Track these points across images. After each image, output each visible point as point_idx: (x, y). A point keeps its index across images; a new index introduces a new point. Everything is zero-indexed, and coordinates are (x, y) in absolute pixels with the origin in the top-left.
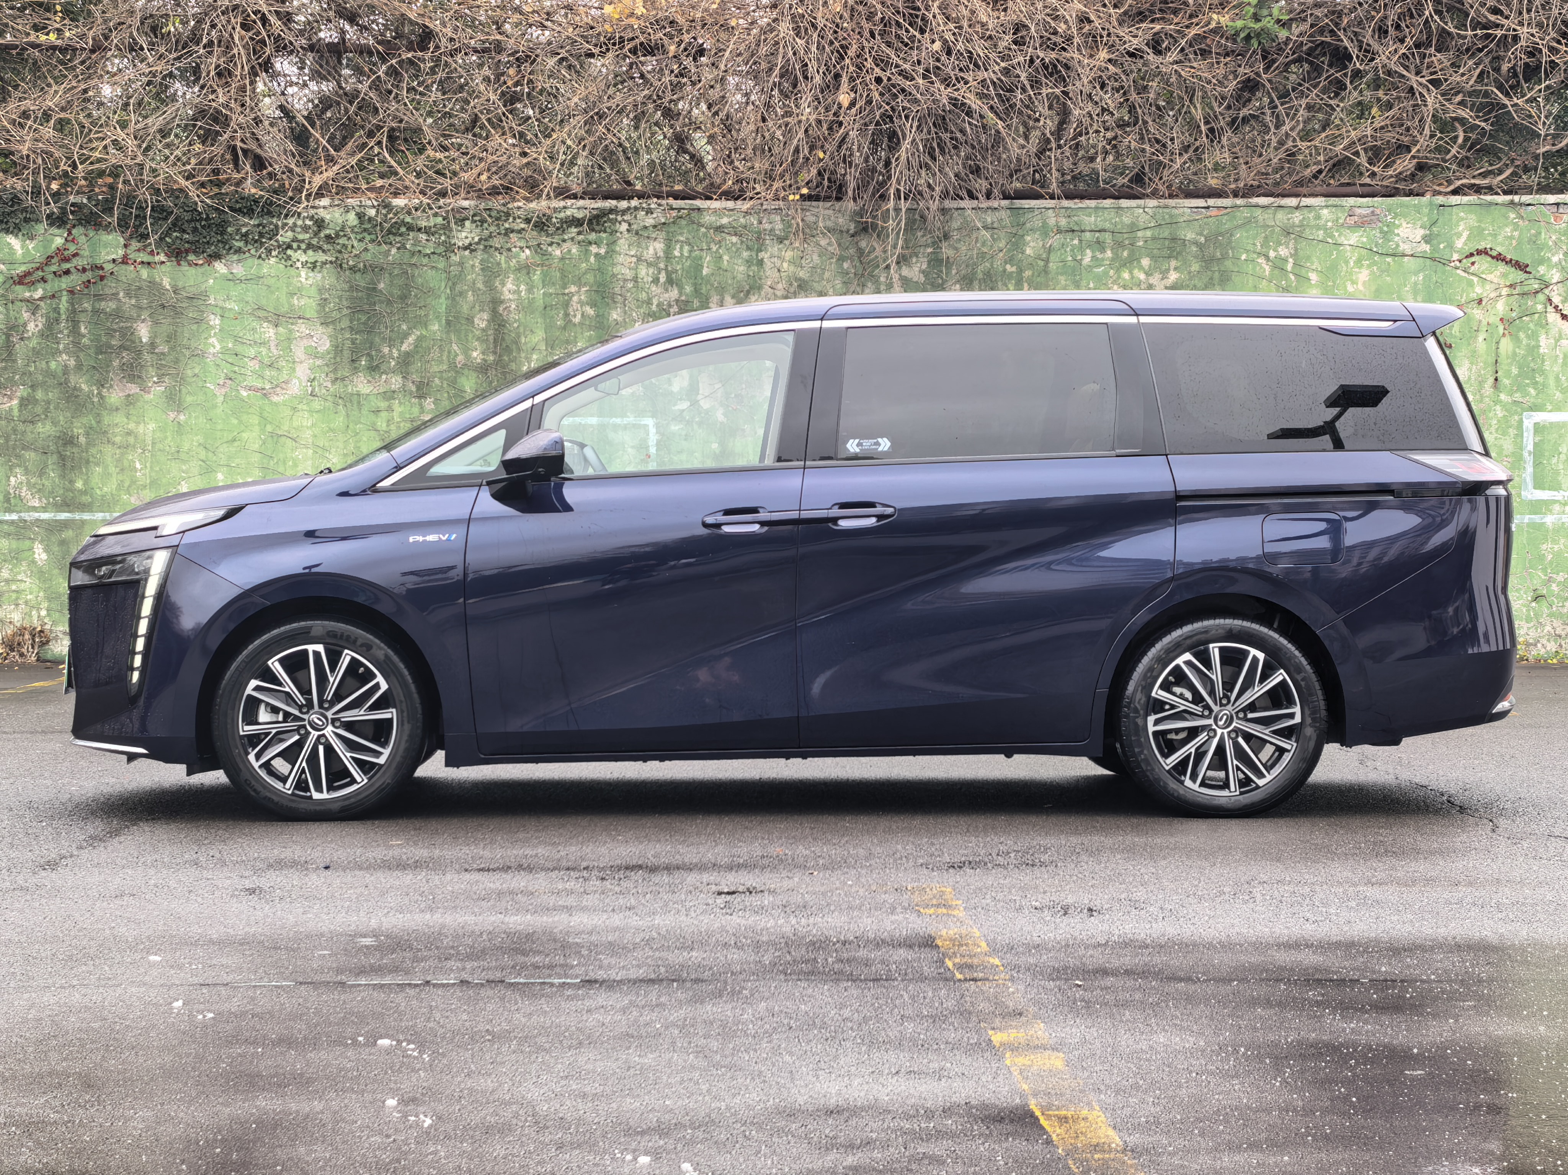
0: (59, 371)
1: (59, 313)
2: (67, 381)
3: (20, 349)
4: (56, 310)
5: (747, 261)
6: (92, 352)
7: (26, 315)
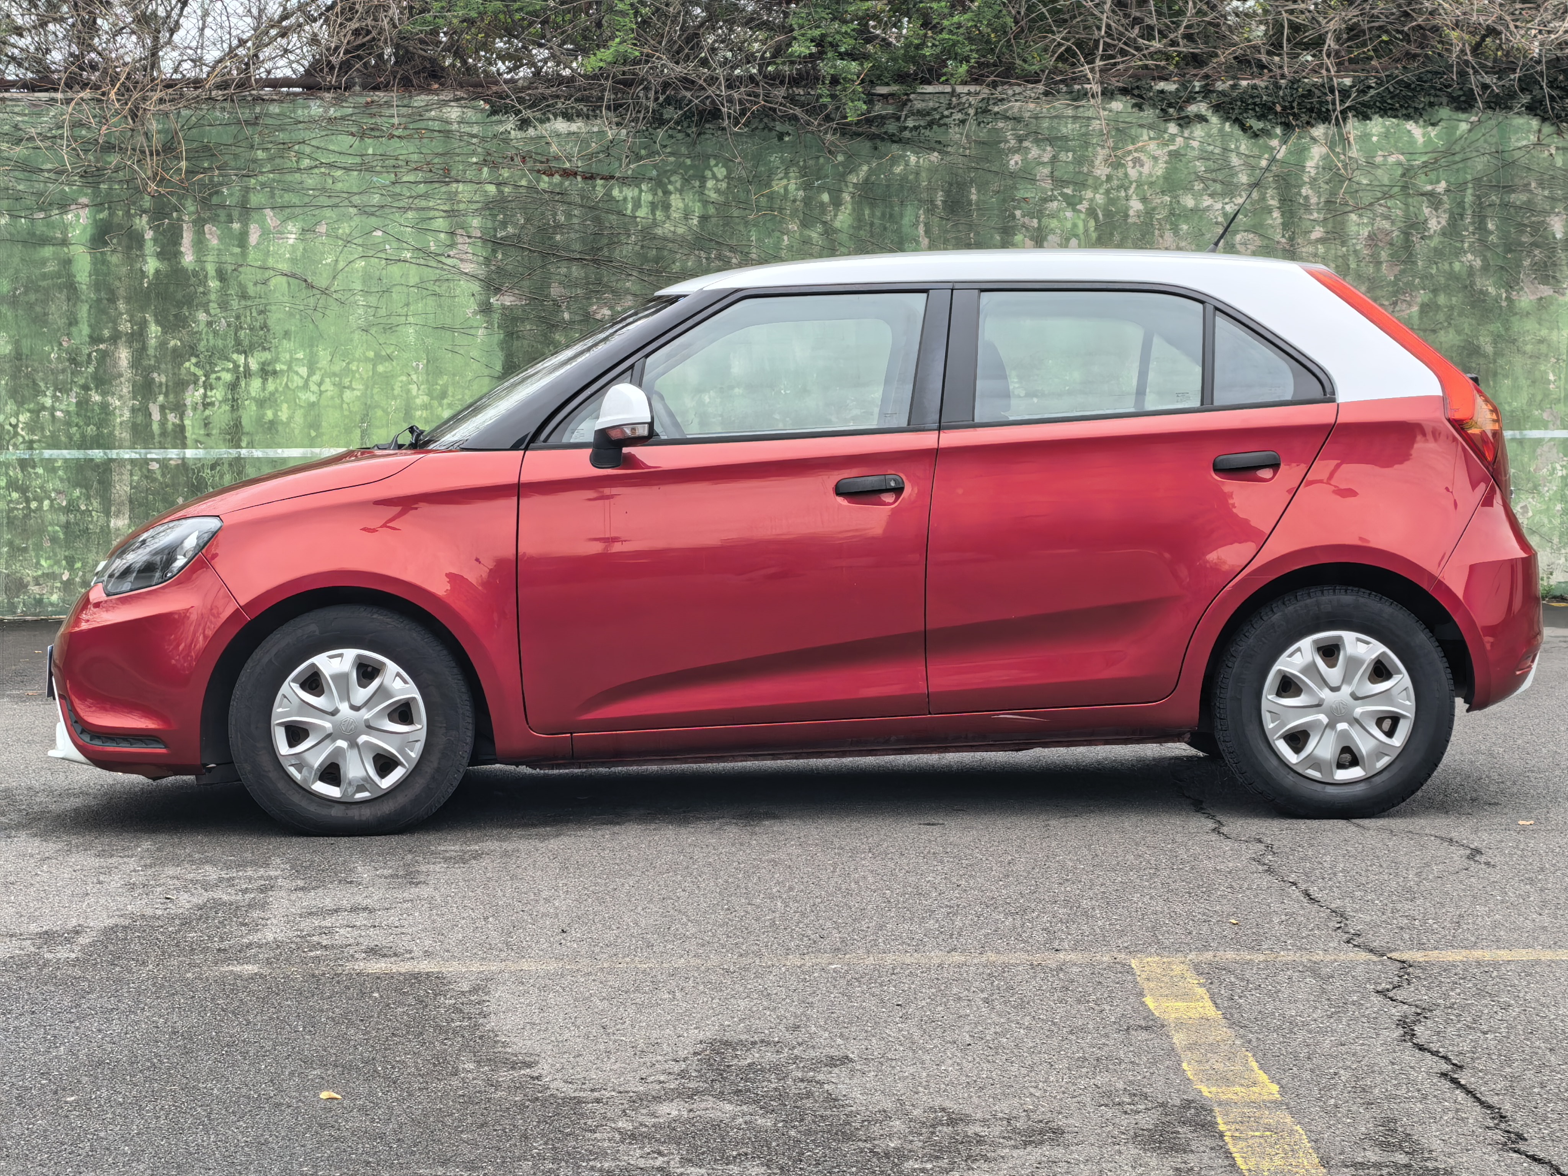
0: (1464, 275)
1: (1464, 209)
2: (1473, 284)
3: (1420, 248)
4: (1461, 204)
6: (1499, 250)
7: (1426, 211)
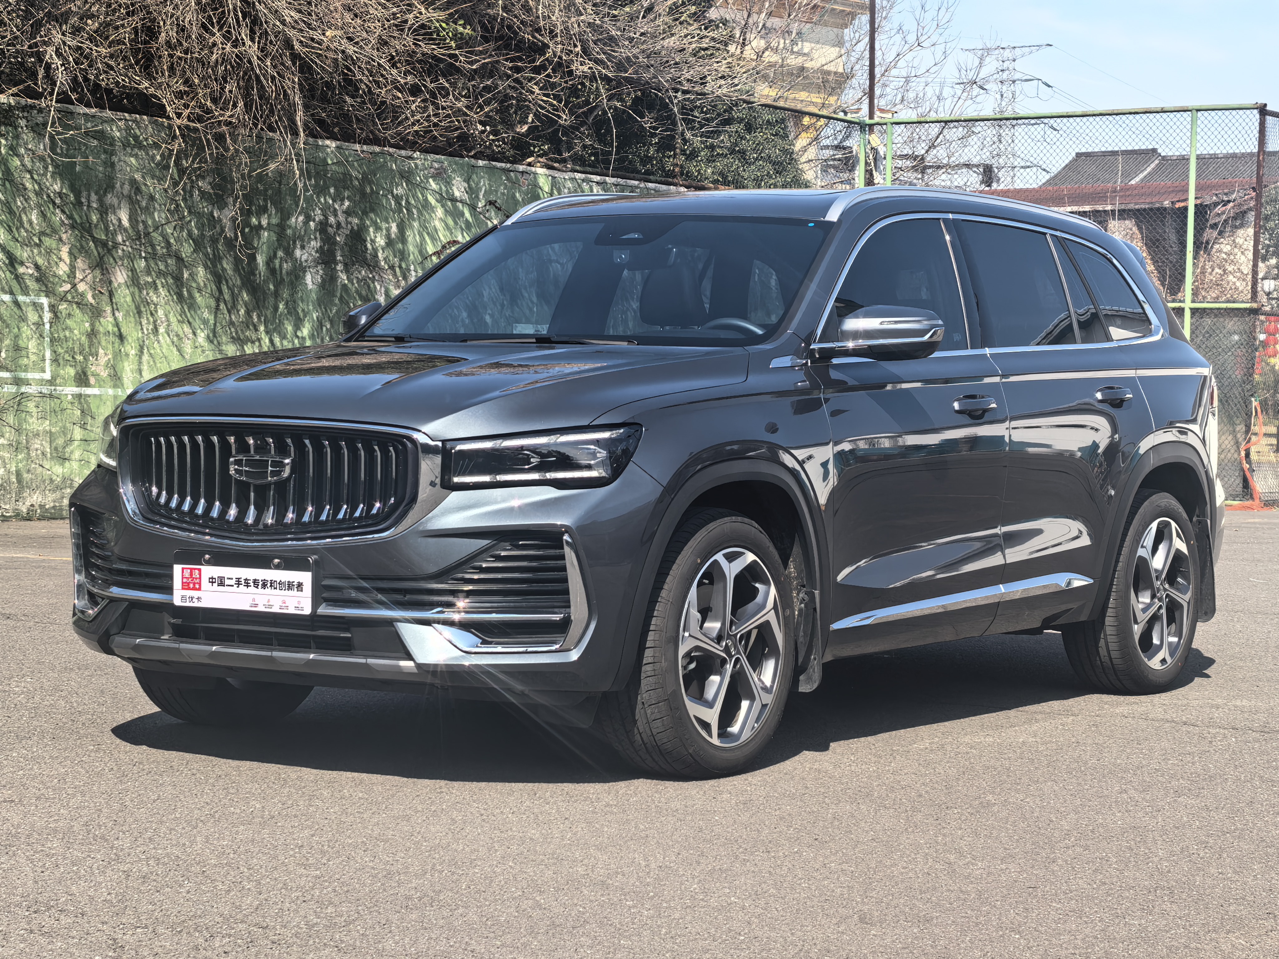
5: (105, 163)
